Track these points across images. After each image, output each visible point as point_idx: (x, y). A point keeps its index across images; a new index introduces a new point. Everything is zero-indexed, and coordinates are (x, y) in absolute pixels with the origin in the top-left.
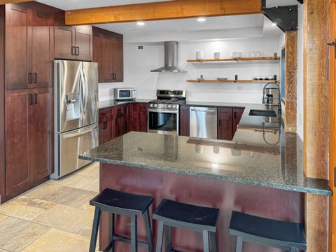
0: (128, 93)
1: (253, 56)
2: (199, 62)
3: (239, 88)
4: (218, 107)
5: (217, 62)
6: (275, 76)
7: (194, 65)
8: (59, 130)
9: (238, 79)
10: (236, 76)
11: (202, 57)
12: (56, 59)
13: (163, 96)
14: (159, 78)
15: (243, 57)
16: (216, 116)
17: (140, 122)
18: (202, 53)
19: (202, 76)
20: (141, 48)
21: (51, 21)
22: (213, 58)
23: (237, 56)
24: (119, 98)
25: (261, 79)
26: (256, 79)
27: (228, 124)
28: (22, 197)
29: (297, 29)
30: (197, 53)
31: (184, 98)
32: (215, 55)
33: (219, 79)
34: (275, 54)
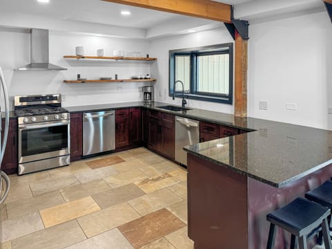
2: (79, 59)
5: (100, 60)
9: (119, 78)
10: (116, 76)
16: (114, 120)
19: (79, 76)
22: (96, 56)
25: (141, 79)
27: (125, 127)
30: (77, 49)
31: (60, 104)
32: (100, 51)
33: (102, 79)
34: (148, 56)
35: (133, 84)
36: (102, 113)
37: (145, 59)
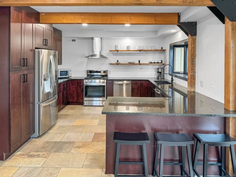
0: (66, 73)
1: (150, 49)
2: (116, 52)
3: (142, 68)
4: (132, 80)
5: (128, 52)
6: (162, 61)
7: (113, 53)
8: (39, 101)
9: (141, 63)
10: (139, 61)
11: (119, 49)
12: (36, 48)
13: (91, 74)
14: (87, 62)
15: (144, 49)
16: (131, 86)
17: (77, 93)
18: (119, 46)
19: (118, 61)
20: (74, 40)
21: (33, 20)
22: (126, 50)
23: (141, 49)
24: (59, 77)
25: (154, 63)
26: (152, 63)
27: (138, 91)
28: (18, 153)
29: (196, 35)
30: (116, 46)
31: (107, 75)
32: (128, 47)
33: (130, 63)
34: (162, 48)
35: (150, 66)
36: (125, 82)
37: (160, 50)
